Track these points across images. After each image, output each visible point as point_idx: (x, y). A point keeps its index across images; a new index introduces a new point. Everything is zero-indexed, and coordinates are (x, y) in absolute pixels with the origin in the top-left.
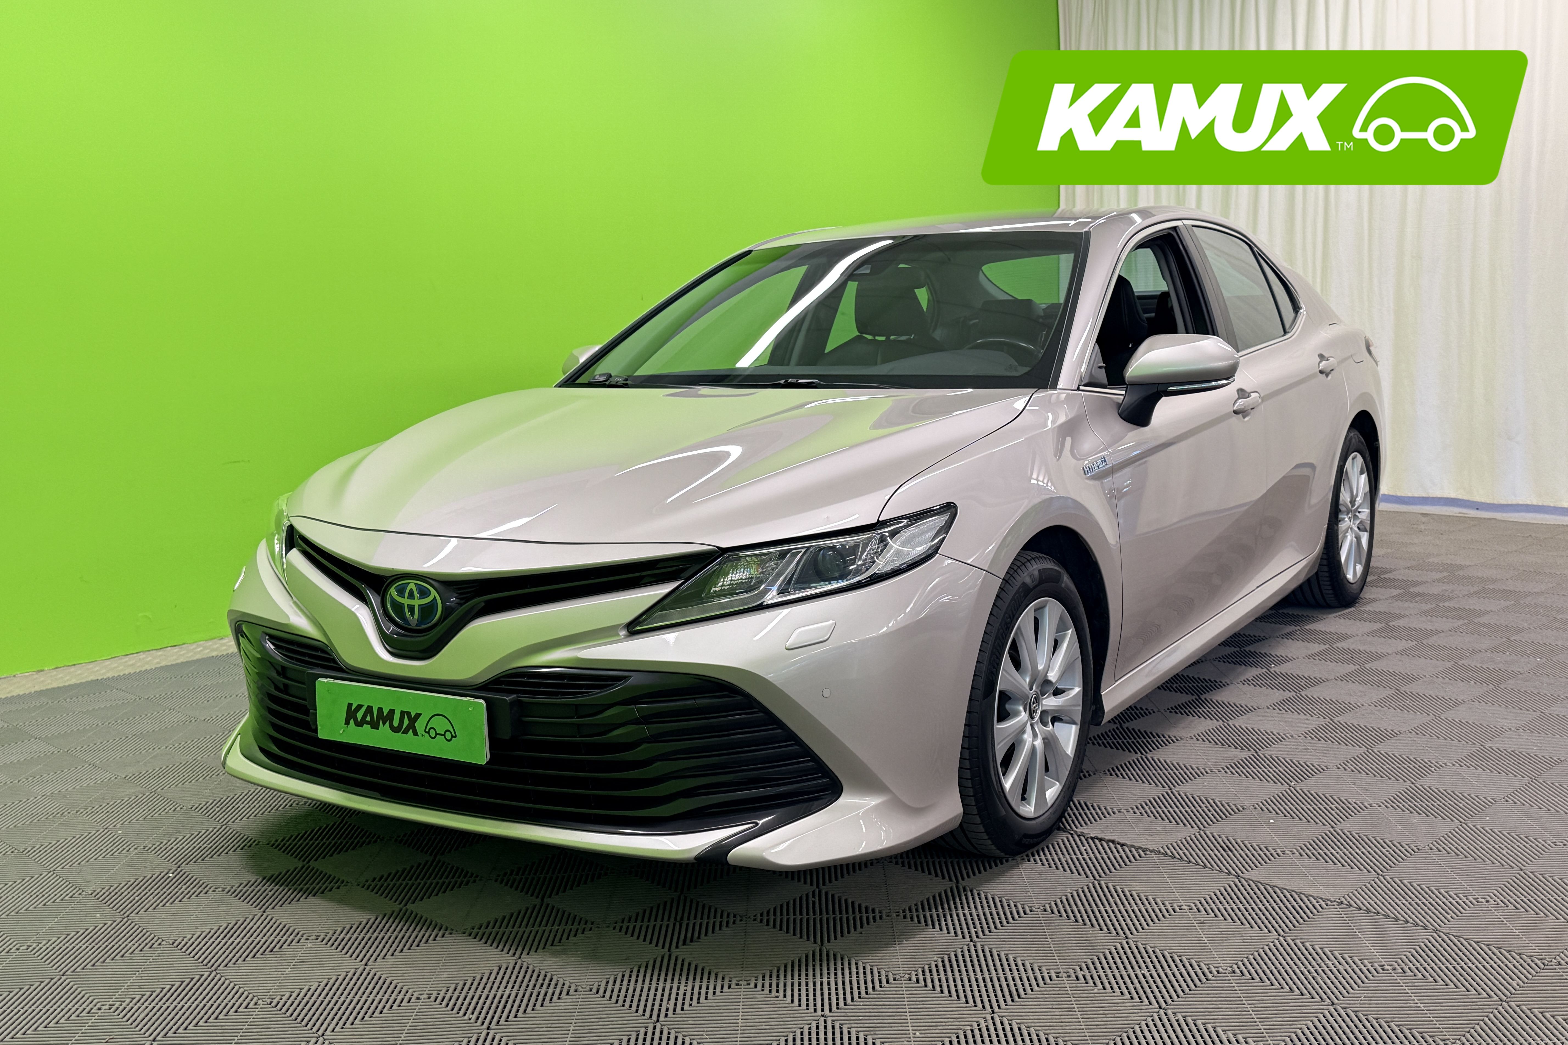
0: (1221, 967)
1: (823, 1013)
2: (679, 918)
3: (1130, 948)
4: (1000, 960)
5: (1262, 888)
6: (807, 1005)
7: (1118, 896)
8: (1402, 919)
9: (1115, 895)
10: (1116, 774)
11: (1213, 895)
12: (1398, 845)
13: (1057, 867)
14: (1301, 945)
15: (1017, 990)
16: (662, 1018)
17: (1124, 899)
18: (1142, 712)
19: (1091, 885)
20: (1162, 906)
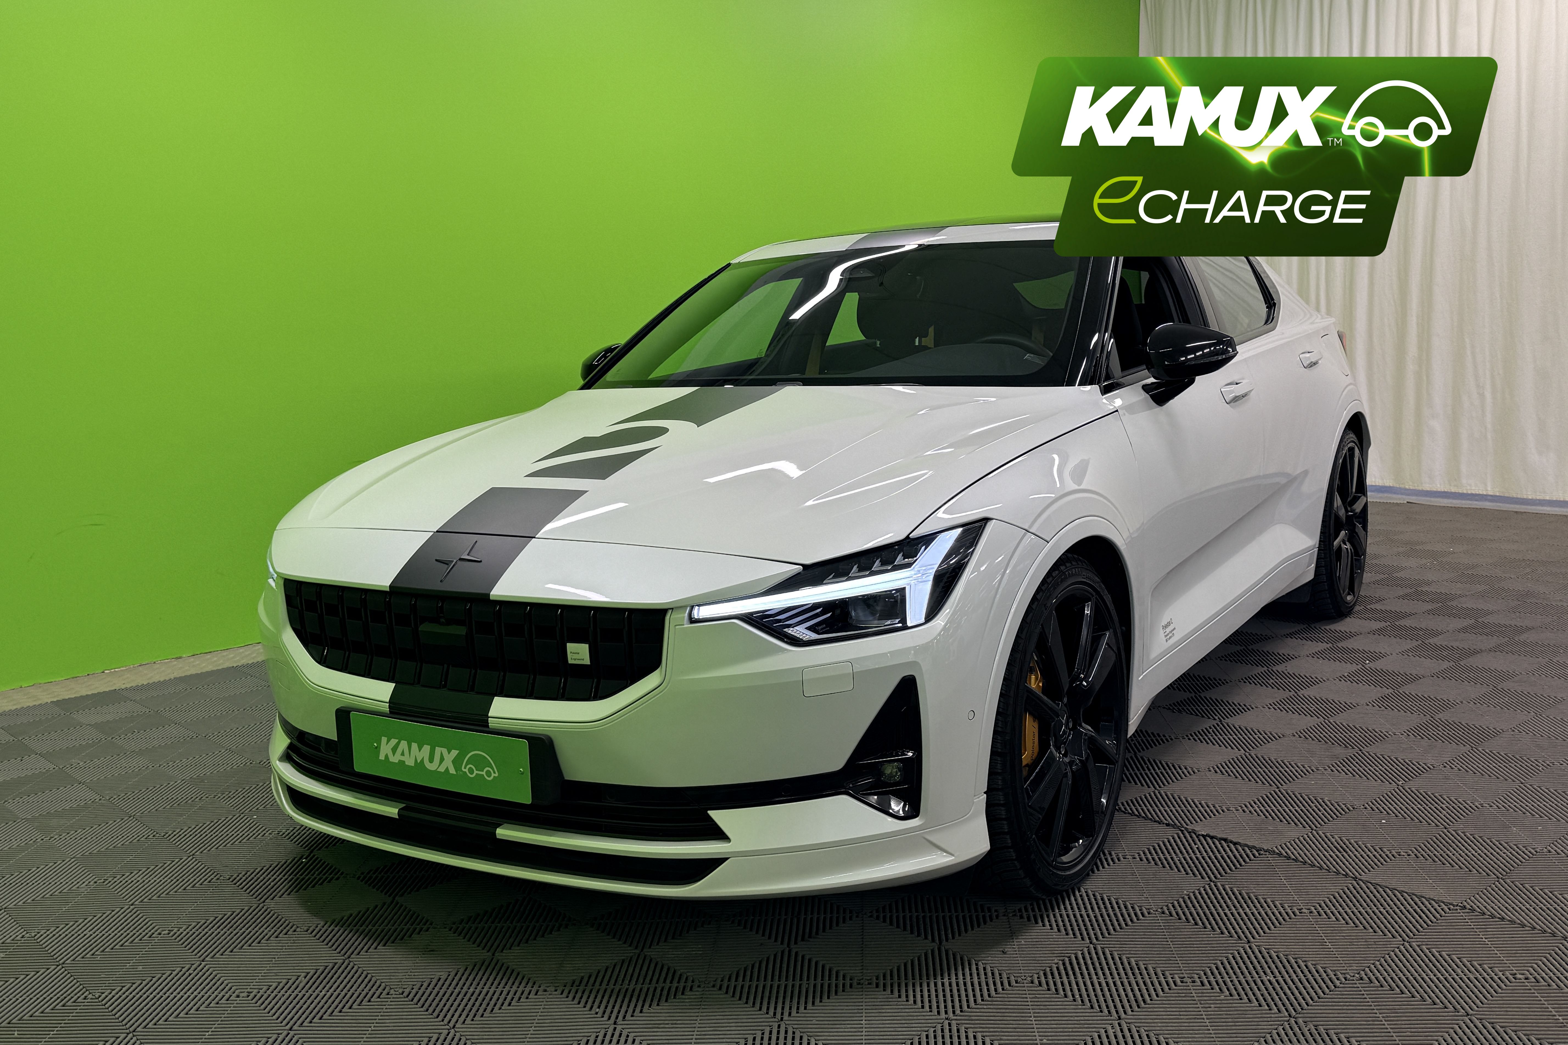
0: (1348, 973)
1: (947, 1016)
3: (1253, 952)
4: (1122, 964)
5: (1381, 890)
6: (930, 1007)
7: (1236, 898)
8: (1529, 925)
9: (1233, 897)
10: (1221, 771)
11: (1332, 897)
12: (1515, 848)
13: (1170, 867)
14: (1427, 951)
16: (786, 1017)
17: (1242, 901)
18: (1240, 708)
19: (1207, 887)
20: (1282, 909)
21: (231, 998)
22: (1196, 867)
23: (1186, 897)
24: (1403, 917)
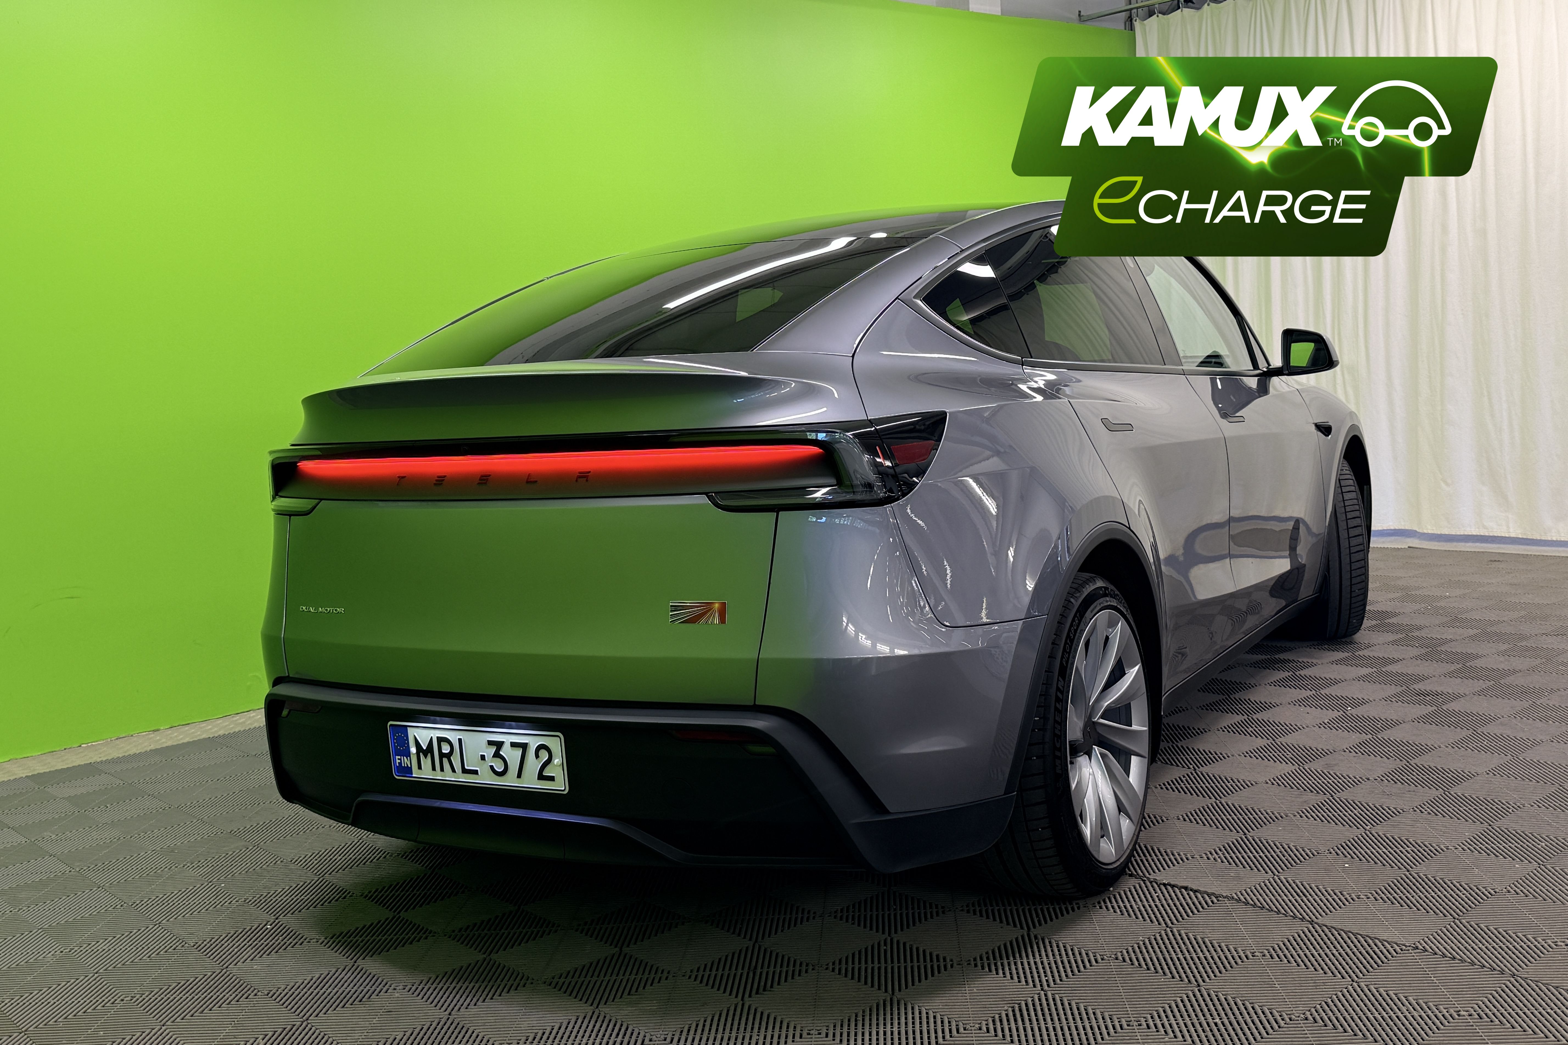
0: (1293, 1014)
2: (753, 967)
3: (1202, 996)
4: (1071, 1009)
5: (1336, 933)
7: (1191, 943)
8: (1478, 962)
9: (1188, 942)
10: (1190, 820)
11: (1286, 940)
12: (1475, 888)
13: (1129, 914)
14: (1375, 990)
17: (1196, 946)
18: (1216, 756)
19: (1163, 932)
20: (1235, 952)
22: (1154, 914)
23: (1141, 943)
24: (1355, 958)
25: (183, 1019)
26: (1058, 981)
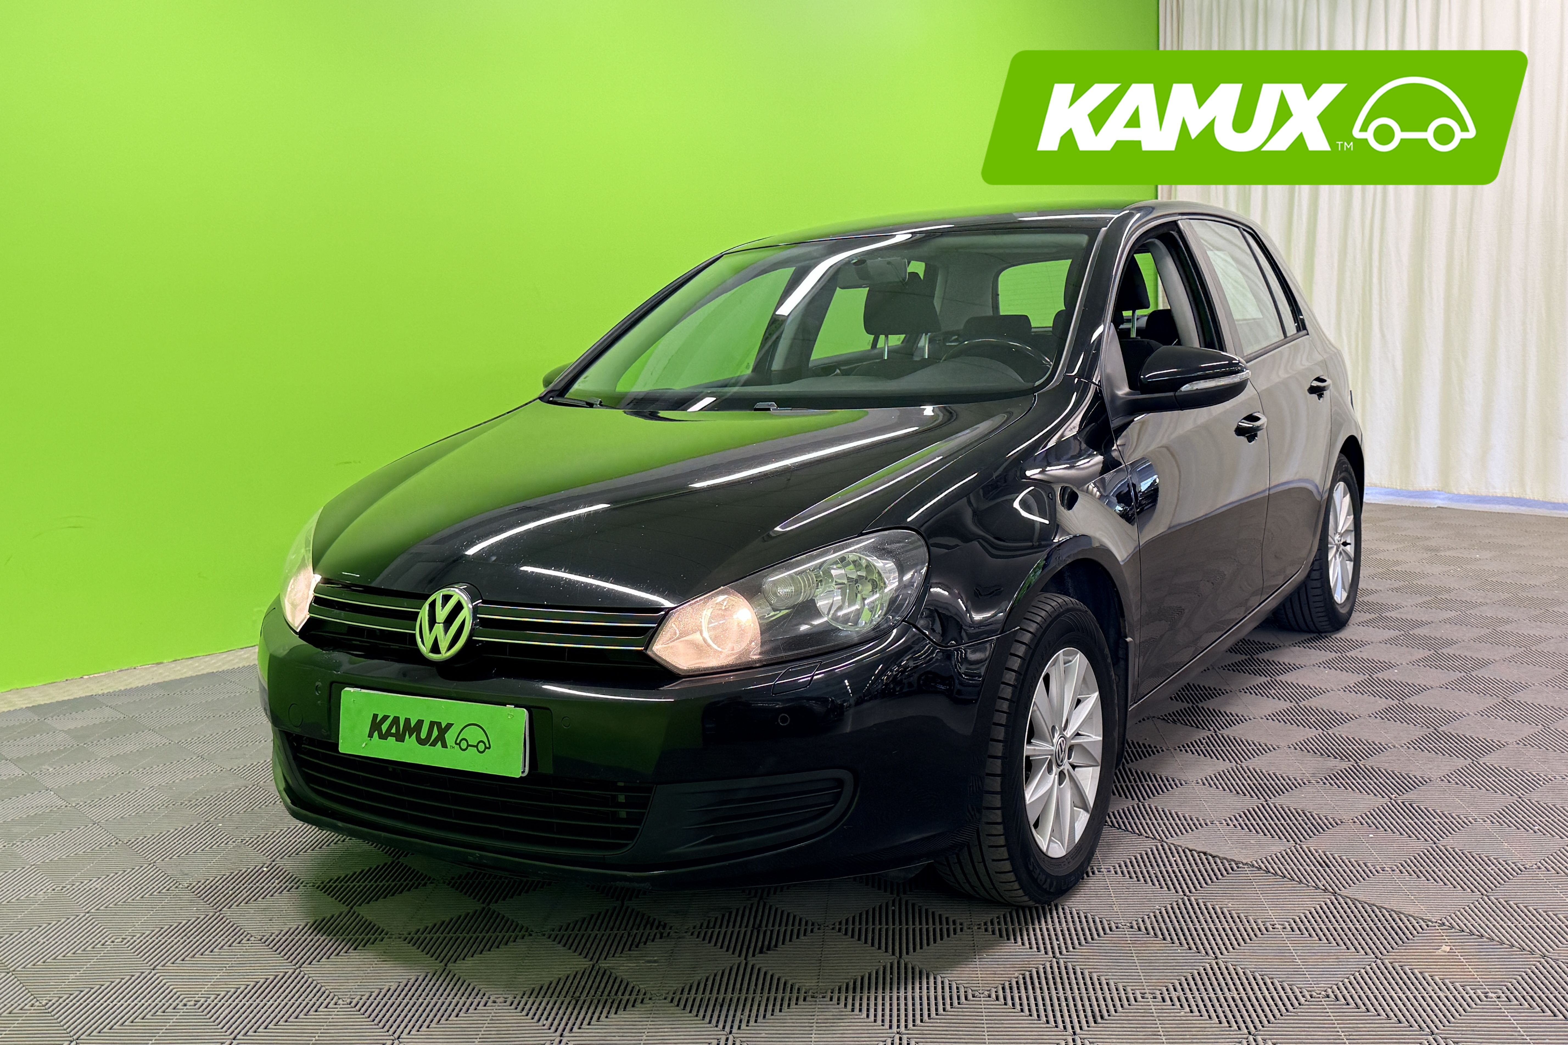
0: (1314, 991)
1: (898, 1030)
2: (756, 926)
3: (1220, 969)
4: (1084, 979)
5: (1359, 906)
6: (883, 1021)
7: (1209, 913)
8: (1508, 943)
9: (1205, 911)
10: (1209, 784)
11: (1307, 912)
12: (1504, 863)
13: (1145, 881)
14: (1399, 968)
15: (1100, 1011)
16: (735, 1030)
17: (1214, 916)
18: (1237, 718)
19: (1180, 901)
20: (1254, 924)
21: (178, 1007)
22: (1171, 881)
24: (1379, 934)
25: (173, 963)
26: (1071, 949)
